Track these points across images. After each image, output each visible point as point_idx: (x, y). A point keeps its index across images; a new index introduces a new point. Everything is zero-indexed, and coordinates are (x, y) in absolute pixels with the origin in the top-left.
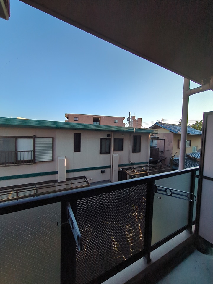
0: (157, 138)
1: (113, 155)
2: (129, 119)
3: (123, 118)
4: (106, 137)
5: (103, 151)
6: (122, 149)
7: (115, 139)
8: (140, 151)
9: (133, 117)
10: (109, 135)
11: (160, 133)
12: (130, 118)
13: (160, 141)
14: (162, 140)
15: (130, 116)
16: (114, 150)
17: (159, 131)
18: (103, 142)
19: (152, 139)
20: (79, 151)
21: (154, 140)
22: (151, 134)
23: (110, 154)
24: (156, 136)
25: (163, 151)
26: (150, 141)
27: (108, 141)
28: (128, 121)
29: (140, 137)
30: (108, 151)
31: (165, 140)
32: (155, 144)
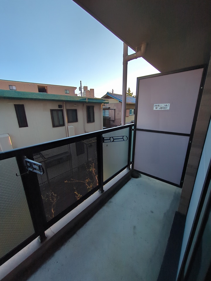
0: (109, 109)
1: (68, 127)
2: (80, 89)
3: (74, 87)
4: (57, 108)
5: (56, 123)
6: (76, 120)
7: (68, 111)
8: (94, 121)
9: (86, 88)
10: (60, 106)
11: (111, 104)
12: (82, 87)
13: (111, 111)
14: (113, 110)
15: (81, 86)
16: (69, 122)
17: (110, 101)
18: (55, 114)
19: (104, 109)
20: (26, 125)
21: (106, 110)
22: (102, 104)
23: (64, 126)
24: (107, 106)
25: (114, 120)
26: (102, 111)
27: (60, 113)
28: (80, 92)
29: (93, 107)
30: (61, 123)
31: (115, 109)
32: (107, 114)
